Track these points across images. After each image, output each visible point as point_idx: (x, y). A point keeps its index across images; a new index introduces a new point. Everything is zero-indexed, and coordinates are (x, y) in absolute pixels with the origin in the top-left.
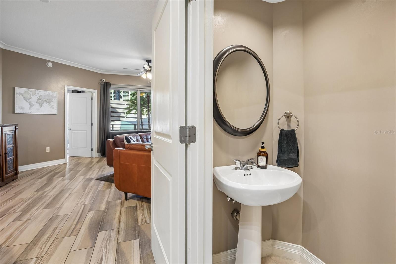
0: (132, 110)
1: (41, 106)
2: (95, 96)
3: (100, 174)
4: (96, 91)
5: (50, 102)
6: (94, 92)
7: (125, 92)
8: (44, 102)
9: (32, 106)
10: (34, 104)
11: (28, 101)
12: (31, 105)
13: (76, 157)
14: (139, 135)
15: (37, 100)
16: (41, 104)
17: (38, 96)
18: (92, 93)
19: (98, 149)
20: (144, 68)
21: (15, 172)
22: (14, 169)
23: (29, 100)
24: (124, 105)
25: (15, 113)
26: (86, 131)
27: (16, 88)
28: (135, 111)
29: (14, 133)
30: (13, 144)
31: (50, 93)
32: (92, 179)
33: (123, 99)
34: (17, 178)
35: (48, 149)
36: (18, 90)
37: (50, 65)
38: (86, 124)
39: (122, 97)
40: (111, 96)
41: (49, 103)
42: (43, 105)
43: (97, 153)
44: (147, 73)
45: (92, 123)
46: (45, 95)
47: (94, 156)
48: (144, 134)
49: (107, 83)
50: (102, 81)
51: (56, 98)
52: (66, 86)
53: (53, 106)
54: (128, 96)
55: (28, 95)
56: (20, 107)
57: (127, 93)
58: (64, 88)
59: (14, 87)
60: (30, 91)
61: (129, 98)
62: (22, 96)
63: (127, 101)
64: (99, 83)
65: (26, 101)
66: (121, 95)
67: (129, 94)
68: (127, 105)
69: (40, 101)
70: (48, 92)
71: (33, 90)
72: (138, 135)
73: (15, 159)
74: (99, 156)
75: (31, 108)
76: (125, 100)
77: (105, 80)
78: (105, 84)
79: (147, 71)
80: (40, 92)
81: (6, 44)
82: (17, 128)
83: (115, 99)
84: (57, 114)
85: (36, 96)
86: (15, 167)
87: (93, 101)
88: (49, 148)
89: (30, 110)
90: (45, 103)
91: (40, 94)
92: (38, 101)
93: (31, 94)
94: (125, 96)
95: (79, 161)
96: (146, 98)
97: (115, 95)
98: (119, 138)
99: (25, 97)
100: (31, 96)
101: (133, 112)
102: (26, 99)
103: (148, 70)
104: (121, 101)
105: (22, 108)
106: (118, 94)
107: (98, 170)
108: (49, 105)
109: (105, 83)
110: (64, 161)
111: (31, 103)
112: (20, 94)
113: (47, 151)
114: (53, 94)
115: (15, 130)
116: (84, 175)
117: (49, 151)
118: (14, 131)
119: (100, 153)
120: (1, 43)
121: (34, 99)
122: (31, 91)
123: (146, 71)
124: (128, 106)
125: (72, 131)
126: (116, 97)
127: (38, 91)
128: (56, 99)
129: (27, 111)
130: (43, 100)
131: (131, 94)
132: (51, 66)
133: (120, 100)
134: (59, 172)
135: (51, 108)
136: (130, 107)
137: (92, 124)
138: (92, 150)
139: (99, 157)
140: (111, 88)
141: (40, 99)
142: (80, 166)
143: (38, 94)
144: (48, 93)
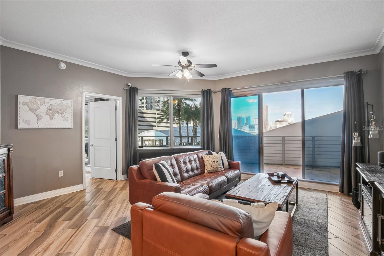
0: (163, 119)
1: (52, 119)
2: (120, 105)
3: (120, 216)
4: (120, 98)
5: (64, 113)
6: (118, 100)
7: (156, 102)
8: (55, 114)
9: (40, 119)
10: (42, 117)
11: (34, 112)
12: (39, 117)
13: (98, 179)
14: (175, 158)
15: (47, 110)
16: (51, 116)
17: (48, 105)
18: (116, 100)
19: (123, 170)
20: (179, 62)
21: (9, 211)
22: (5, 208)
23: (37, 111)
24: (155, 114)
25: (18, 128)
26: (109, 148)
27: (19, 96)
28: (167, 120)
29: (5, 158)
30: (4, 173)
31: (63, 102)
32: (107, 228)
33: (154, 108)
34: (12, 219)
35: (61, 173)
36: (21, 98)
37: (63, 66)
38: (110, 139)
39: (153, 106)
40: (144, 106)
41: (62, 114)
42: (54, 117)
43: (122, 175)
44: (183, 70)
45: (117, 137)
46: (57, 104)
47: (119, 179)
48: (180, 156)
49: (133, 87)
50: (128, 86)
51: (71, 107)
52: (83, 92)
53: (67, 117)
54: (159, 105)
55: (35, 104)
56: (25, 121)
57: (158, 103)
58: (81, 96)
59: (17, 95)
60: (37, 100)
61: (160, 107)
62: (27, 106)
63: (158, 110)
64: (124, 88)
65: (33, 112)
66: (152, 105)
67: (160, 103)
68: (158, 114)
69: (51, 111)
70: (61, 100)
71: (42, 98)
72: (173, 158)
73: (7, 193)
74: (124, 178)
75: (39, 122)
76: (156, 110)
77: (131, 84)
78: (131, 90)
79: (184, 67)
80: (50, 100)
81: (5, 39)
82: (11, 149)
83: (147, 109)
84: (72, 128)
85: (45, 105)
86: (8, 204)
87: (117, 110)
88: (63, 171)
89: (38, 124)
90: (57, 114)
91: (51, 102)
92: (48, 113)
93: (39, 103)
94: (156, 105)
95: (100, 187)
96: (177, 107)
97: (147, 105)
98: (146, 165)
99: (31, 107)
100: (39, 106)
101: (165, 121)
102: (31, 110)
103: (184, 65)
104: (153, 111)
105: (26, 122)
106: (150, 104)
107: (120, 205)
108: (62, 116)
109: (131, 88)
110: (82, 187)
111: (39, 115)
112: (25, 104)
113: (60, 176)
114: (67, 103)
115: (7, 153)
116: (98, 218)
117: (62, 175)
118: (6, 155)
119: (126, 175)
120: (1, 39)
121: (43, 109)
122: (39, 99)
123: (181, 68)
124: (160, 115)
125: (94, 147)
126: (148, 107)
127: (47, 100)
128: (70, 109)
129: (33, 125)
130: (54, 111)
131: (161, 103)
132: (65, 67)
133: (151, 110)
134: (69, 208)
135: (64, 120)
136: (161, 117)
137: (116, 140)
138: (116, 171)
139: (125, 180)
140: (138, 94)
141: (51, 110)
142: (99, 195)
143: (48, 103)
144: (61, 102)
